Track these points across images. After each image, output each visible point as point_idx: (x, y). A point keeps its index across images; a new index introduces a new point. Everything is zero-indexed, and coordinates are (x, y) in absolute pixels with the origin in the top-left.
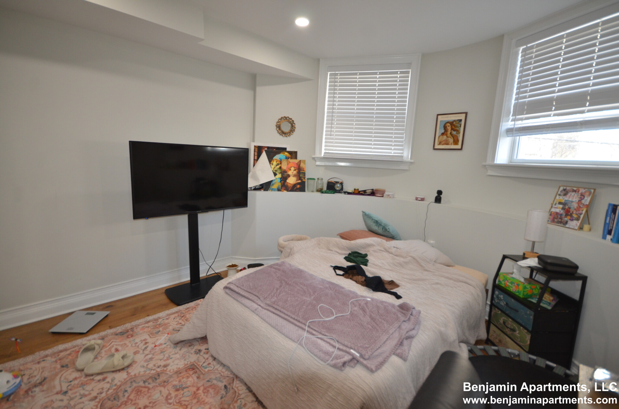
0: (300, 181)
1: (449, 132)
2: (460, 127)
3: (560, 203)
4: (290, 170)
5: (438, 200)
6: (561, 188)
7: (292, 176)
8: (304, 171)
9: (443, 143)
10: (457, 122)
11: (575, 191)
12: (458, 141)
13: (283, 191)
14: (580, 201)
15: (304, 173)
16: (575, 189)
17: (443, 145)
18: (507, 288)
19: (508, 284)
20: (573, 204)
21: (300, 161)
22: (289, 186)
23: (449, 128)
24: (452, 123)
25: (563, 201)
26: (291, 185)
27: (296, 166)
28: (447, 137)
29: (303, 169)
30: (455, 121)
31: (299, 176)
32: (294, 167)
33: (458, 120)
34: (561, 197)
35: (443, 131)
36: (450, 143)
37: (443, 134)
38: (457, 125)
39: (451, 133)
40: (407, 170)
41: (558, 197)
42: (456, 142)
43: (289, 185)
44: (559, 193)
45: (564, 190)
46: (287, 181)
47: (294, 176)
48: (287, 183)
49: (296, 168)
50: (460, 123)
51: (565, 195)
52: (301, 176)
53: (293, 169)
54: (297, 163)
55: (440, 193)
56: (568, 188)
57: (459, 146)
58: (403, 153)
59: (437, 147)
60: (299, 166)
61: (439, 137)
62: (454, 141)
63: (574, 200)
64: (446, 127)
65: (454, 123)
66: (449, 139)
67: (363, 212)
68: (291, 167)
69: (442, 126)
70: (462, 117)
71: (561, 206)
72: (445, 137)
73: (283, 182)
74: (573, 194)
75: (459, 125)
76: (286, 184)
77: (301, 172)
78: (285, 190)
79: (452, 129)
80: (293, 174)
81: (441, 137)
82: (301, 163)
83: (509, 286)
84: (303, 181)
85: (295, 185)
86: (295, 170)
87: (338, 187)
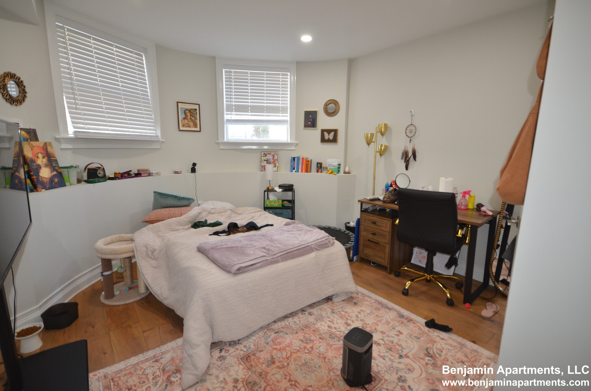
0: (55, 173)
1: (189, 117)
2: (197, 114)
3: (265, 160)
4: (38, 157)
5: (193, 170)
6: (263, 153)
7: (43, 166)
8: (54, 157)
9: (186, 125)
10: (194, 110)
11: (269, 154)
12: (197, 124)
13: (41, 191)
14: (273, 158)
15: (56, 161)
16: (269, 153)
17: (186, 127)
18: (272, 206)
19: (272, 204)
20: (271, 160)
21: (45, 143)
22: (45, 182)
23: (188, 114)
24: (190, 111)
25: (266, 159)
26: (48, 180)
27: (43, 152)
28: (188, 121)
29: (53, 154)
30: (192, 109)
31: (52, 165)
32: (41, 153)
33: (194, 109)
34: (264, 158)
35: (184, 116)
36: (191, 127)
37: (184, 118)
38: (194, 113)
39: (190, 119)
40: (159, 149)
41: (262, 158)
42: (195, 125)
43: (45, 180)
44: (262, 155)
45: (264, 154)
46: (40, 174)
47: (46, 166)
48: (41, 177)
49: (44, 154)
50: (196, 111)
51: (266, 156)
52: (54, 165)
53: (40, 155)
54: (43, 147)
55: (194, 165)
56: (266, 153)
57: (198, 129)
58: (156, 134)
59: (181, 128)
60: (47, 151)
61: (182, 121)
62: (194, 125)
63: (270, 158)
64: (186, 113)
65: (192, 111)
66: (190, 122)
67: (155, 192)
68: (38, 153)
69: (183, 112)
70: (197, 107)
71: (266, 162)
72: (186, 121)
73: (36, 177)
74: (269, 155)
75: (196, 113)
76: (40, 179)
77: (52, 160)
78: (43, 189)
79: (191, 115)
80: (43, 163)
81: (183, 120)
82: (47, 146)
83: (273, 205)
84: (59, 172)
85: (51, 179)
86: (44, 157)
87: (100, 173)
